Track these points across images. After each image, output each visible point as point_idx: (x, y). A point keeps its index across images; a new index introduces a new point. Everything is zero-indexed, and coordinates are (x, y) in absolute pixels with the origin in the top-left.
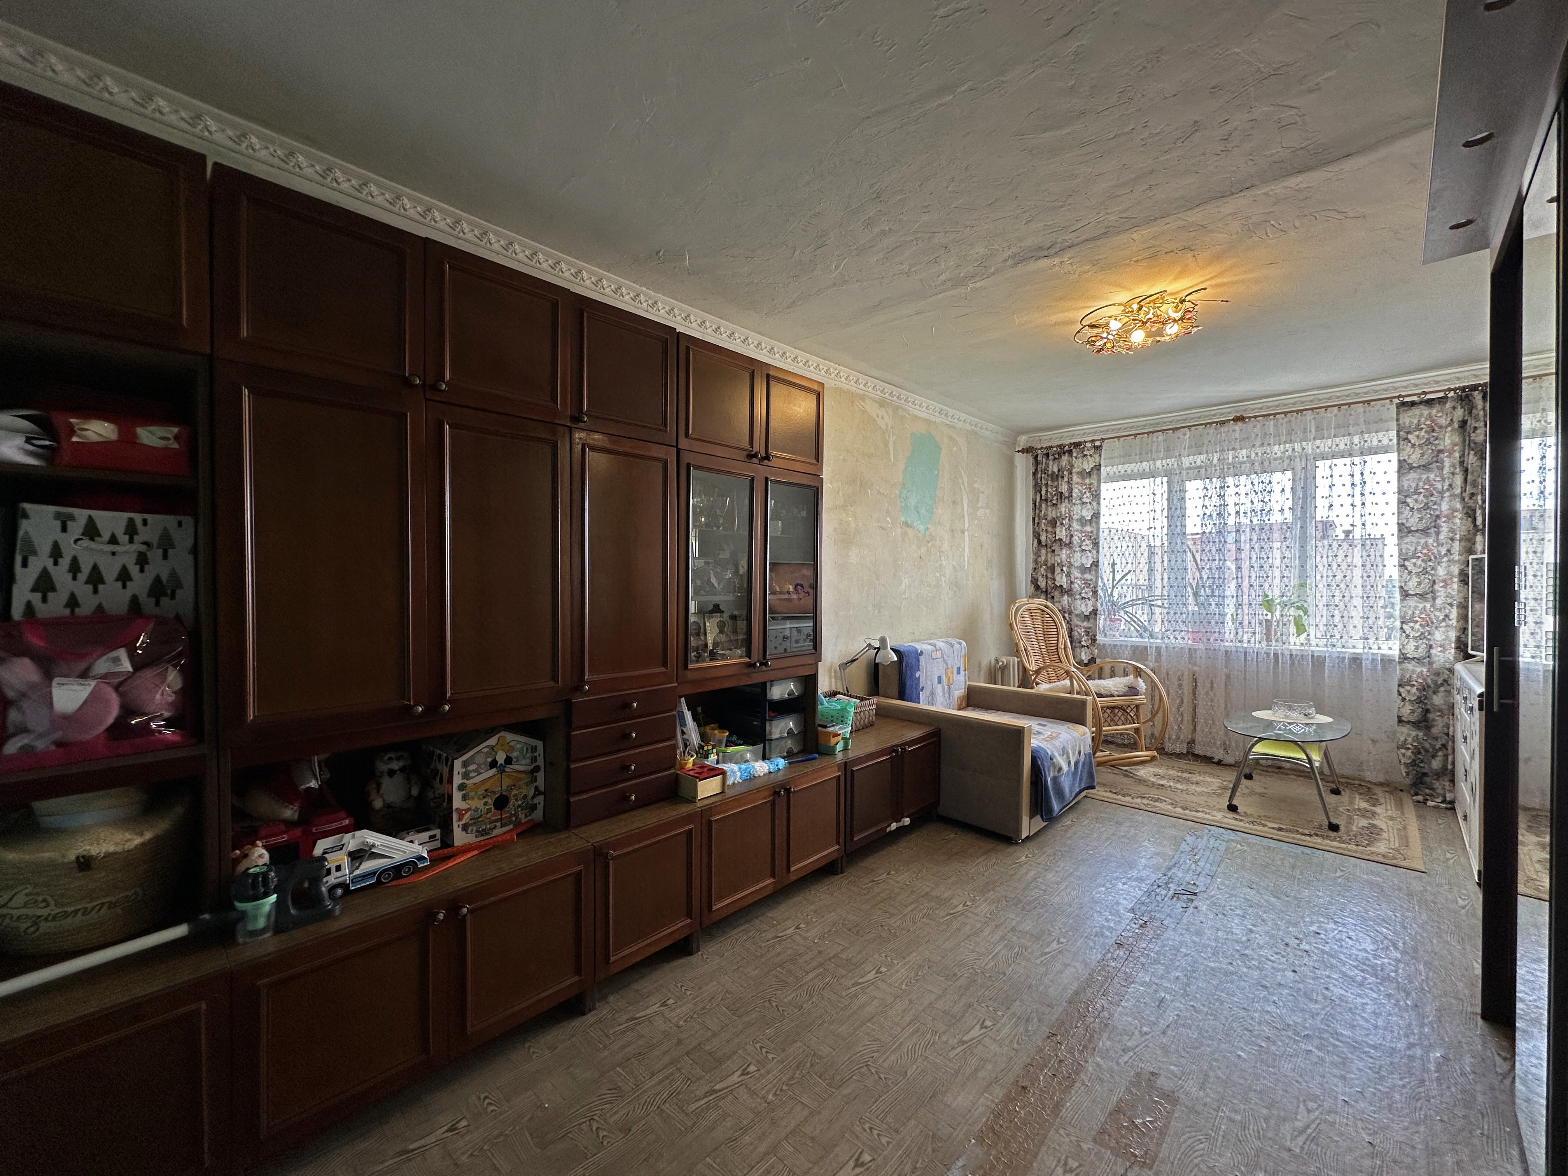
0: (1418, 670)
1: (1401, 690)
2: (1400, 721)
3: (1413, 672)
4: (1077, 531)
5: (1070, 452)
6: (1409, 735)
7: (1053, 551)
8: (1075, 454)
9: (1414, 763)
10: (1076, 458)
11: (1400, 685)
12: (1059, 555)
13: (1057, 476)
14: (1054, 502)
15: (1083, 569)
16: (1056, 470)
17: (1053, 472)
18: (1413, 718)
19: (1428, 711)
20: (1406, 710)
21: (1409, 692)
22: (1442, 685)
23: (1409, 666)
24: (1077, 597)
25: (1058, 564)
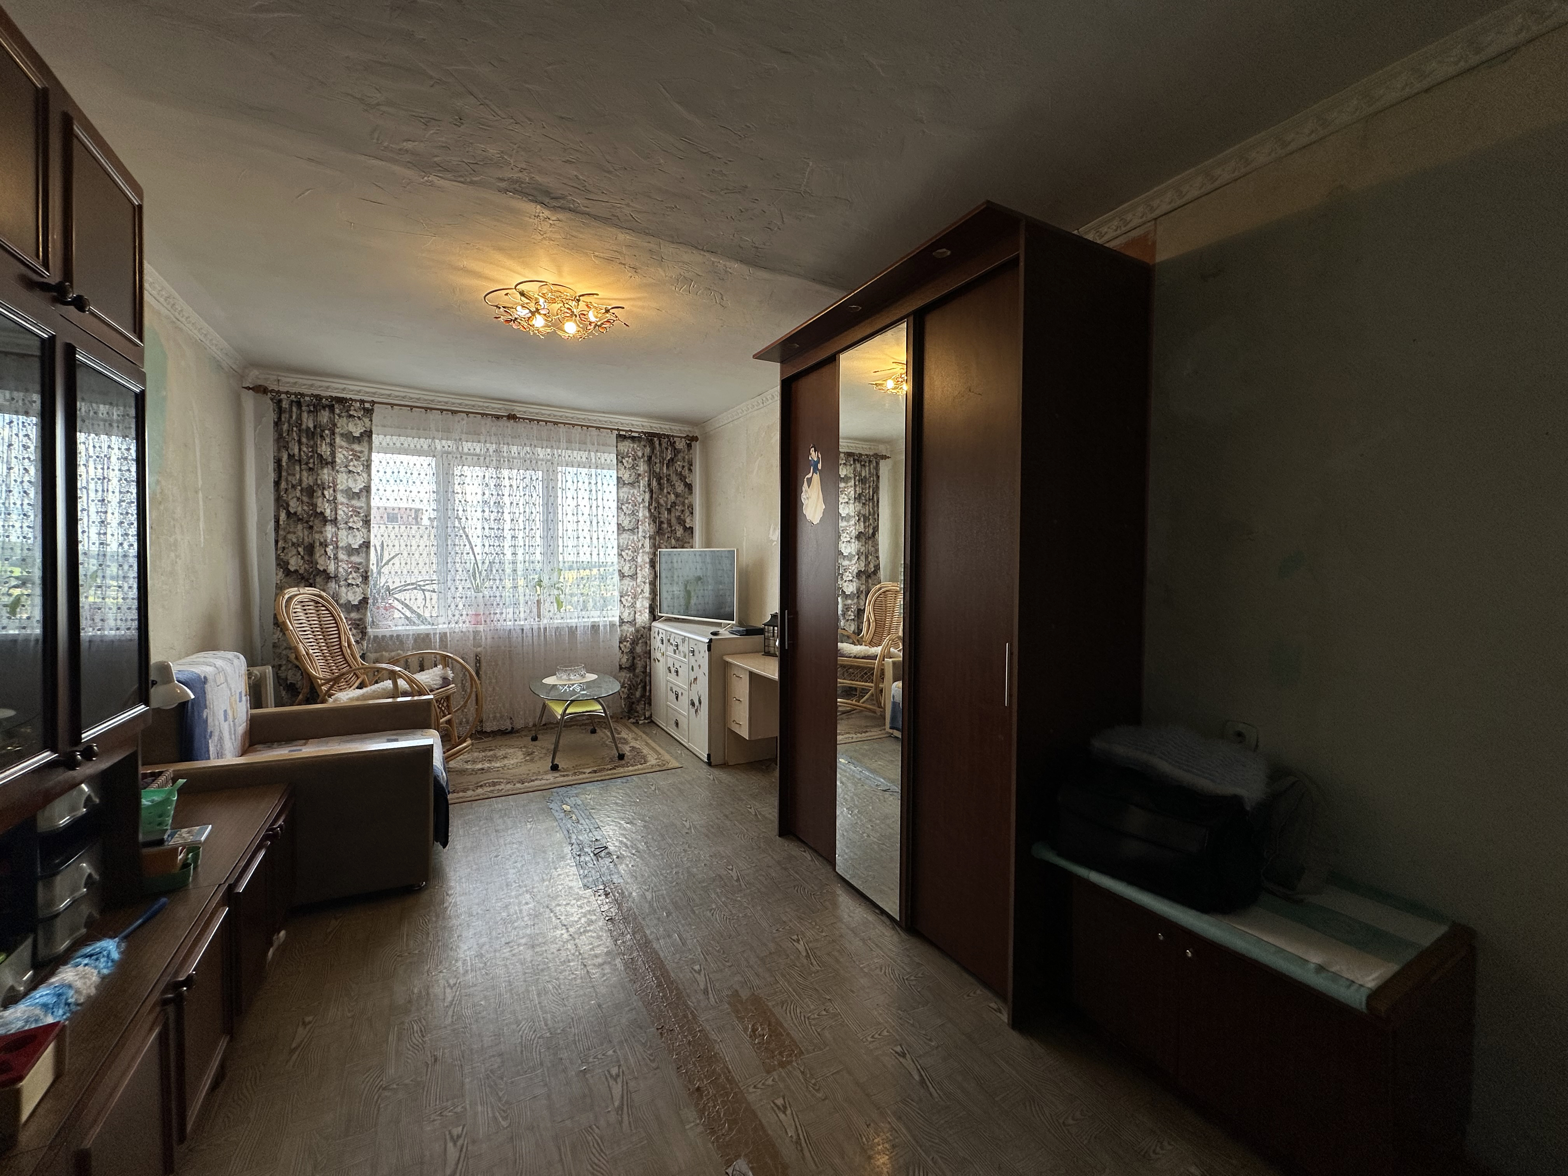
0: (630, 630)
1: (621, 645)
2: (621, 668)
3: (628, 631)
4: (342, 504)
5: (332, 408)
6: (625, 677)
7: (311, 527)
8: (337, 411)
9: (628, 697)
10: (339, 416)
11: (620, 642)
12: (321, 532)
15: (351, 551)
16: (311, 425)
17: (308, 428)
18: (627, 666)
19: (634, 658)
20: (624, 660)
21: (625, 646)
22: (640, 638)
23: (625, 627)
24: (342, 583)
25: (321, 544)
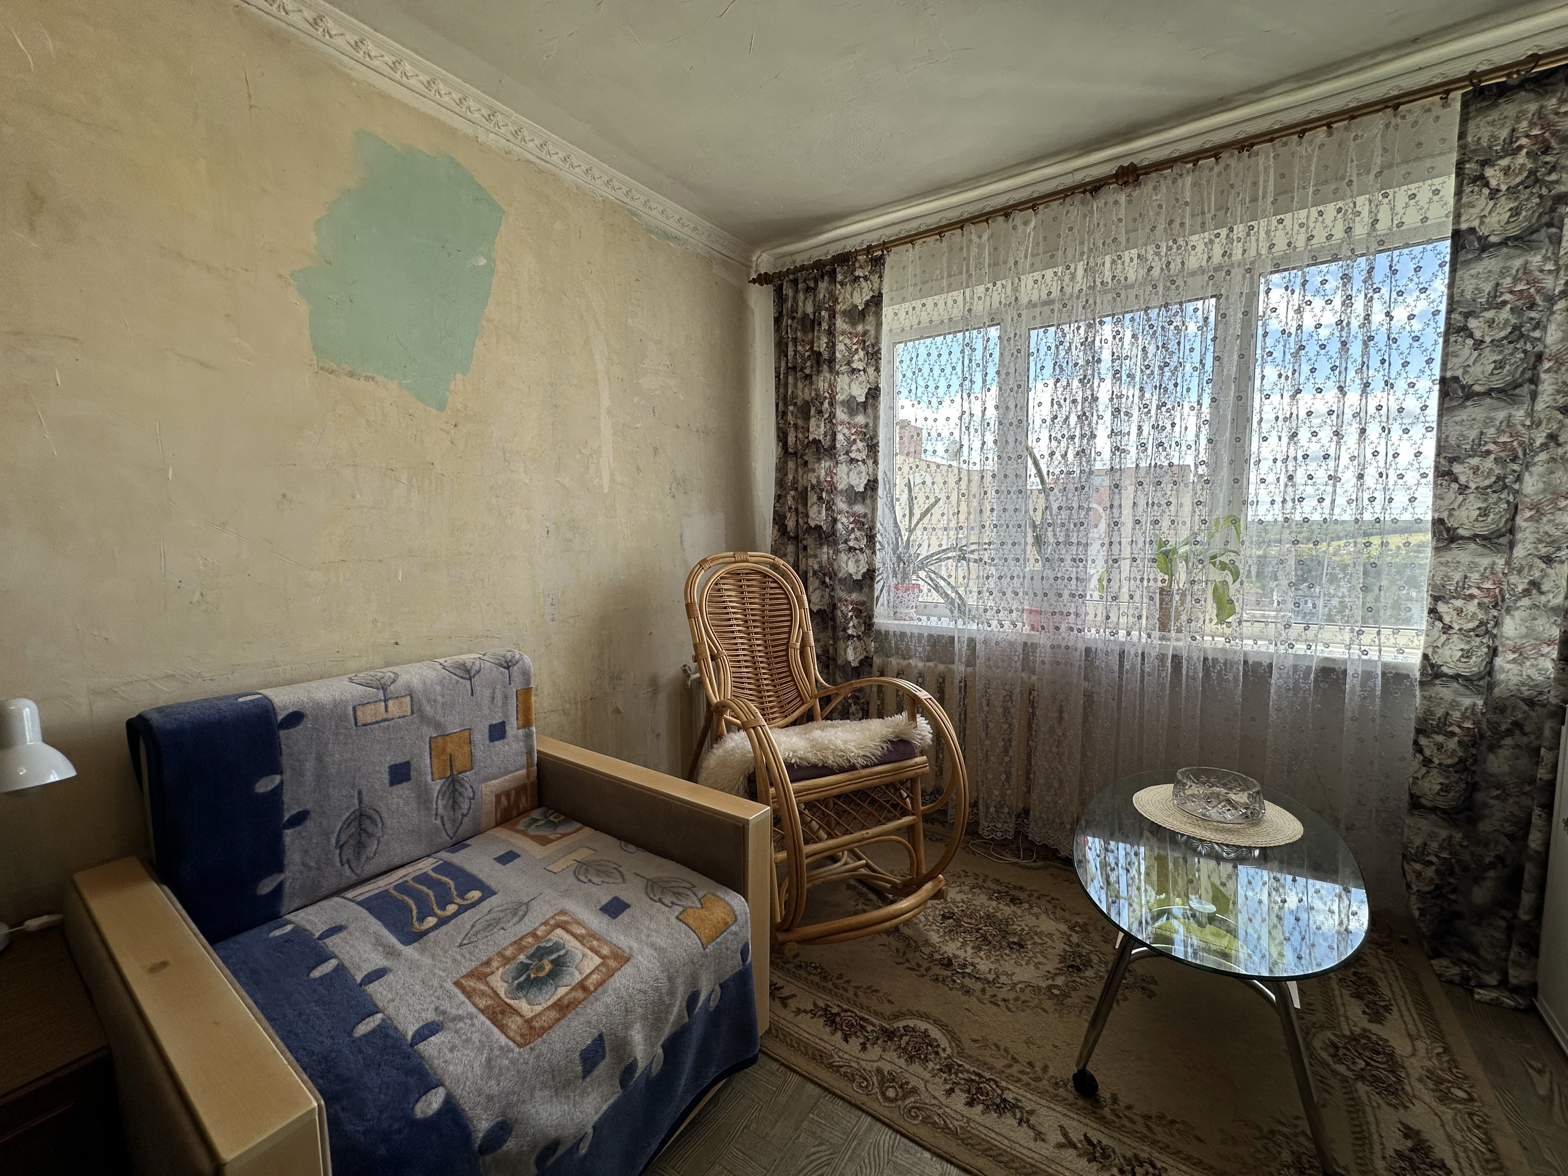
0: (1467, 702)
1: (1423, 741)
2: (1415, 804)
3: (1454, 704)
4: (842, 423)
5: (833, 275)
6: (1432, 836)
7: (806, 463)
8: (840, 277)
9: (1438, 893)
10: (842, 284)
11: (1419, 731)
12: (814, 471)
13: (813, 321)
14: (807, 371)
15: (853, 496)
16: (810, 310)
17: (806, 315)
18: (1441, 803)
19: (1474, 787)
20: (1432, 784)
21: (1440, 747)
22: (1509, 733)
23: (1445, 692)
24: (842, 546)
25: (813, 488)
